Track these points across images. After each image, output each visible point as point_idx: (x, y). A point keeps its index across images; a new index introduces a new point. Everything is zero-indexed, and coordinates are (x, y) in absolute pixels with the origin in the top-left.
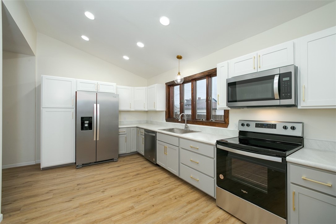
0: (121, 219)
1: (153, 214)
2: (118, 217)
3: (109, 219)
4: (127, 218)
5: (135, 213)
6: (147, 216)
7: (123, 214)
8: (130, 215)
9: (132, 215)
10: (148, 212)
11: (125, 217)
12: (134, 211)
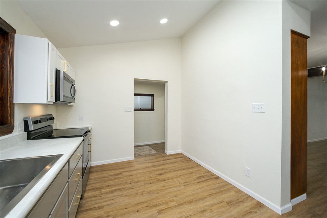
0: (169, 202)
1: (141, 203)
2: (172, 204)
3: (179, 204)
4: (164, 202)
5: (157, 206)
6: (146, 202)
7: (168, 207)
8: (162, 204)
9: (159, 204)
10: (145, 205)
11: (166, 203)
12: (158, 208)
